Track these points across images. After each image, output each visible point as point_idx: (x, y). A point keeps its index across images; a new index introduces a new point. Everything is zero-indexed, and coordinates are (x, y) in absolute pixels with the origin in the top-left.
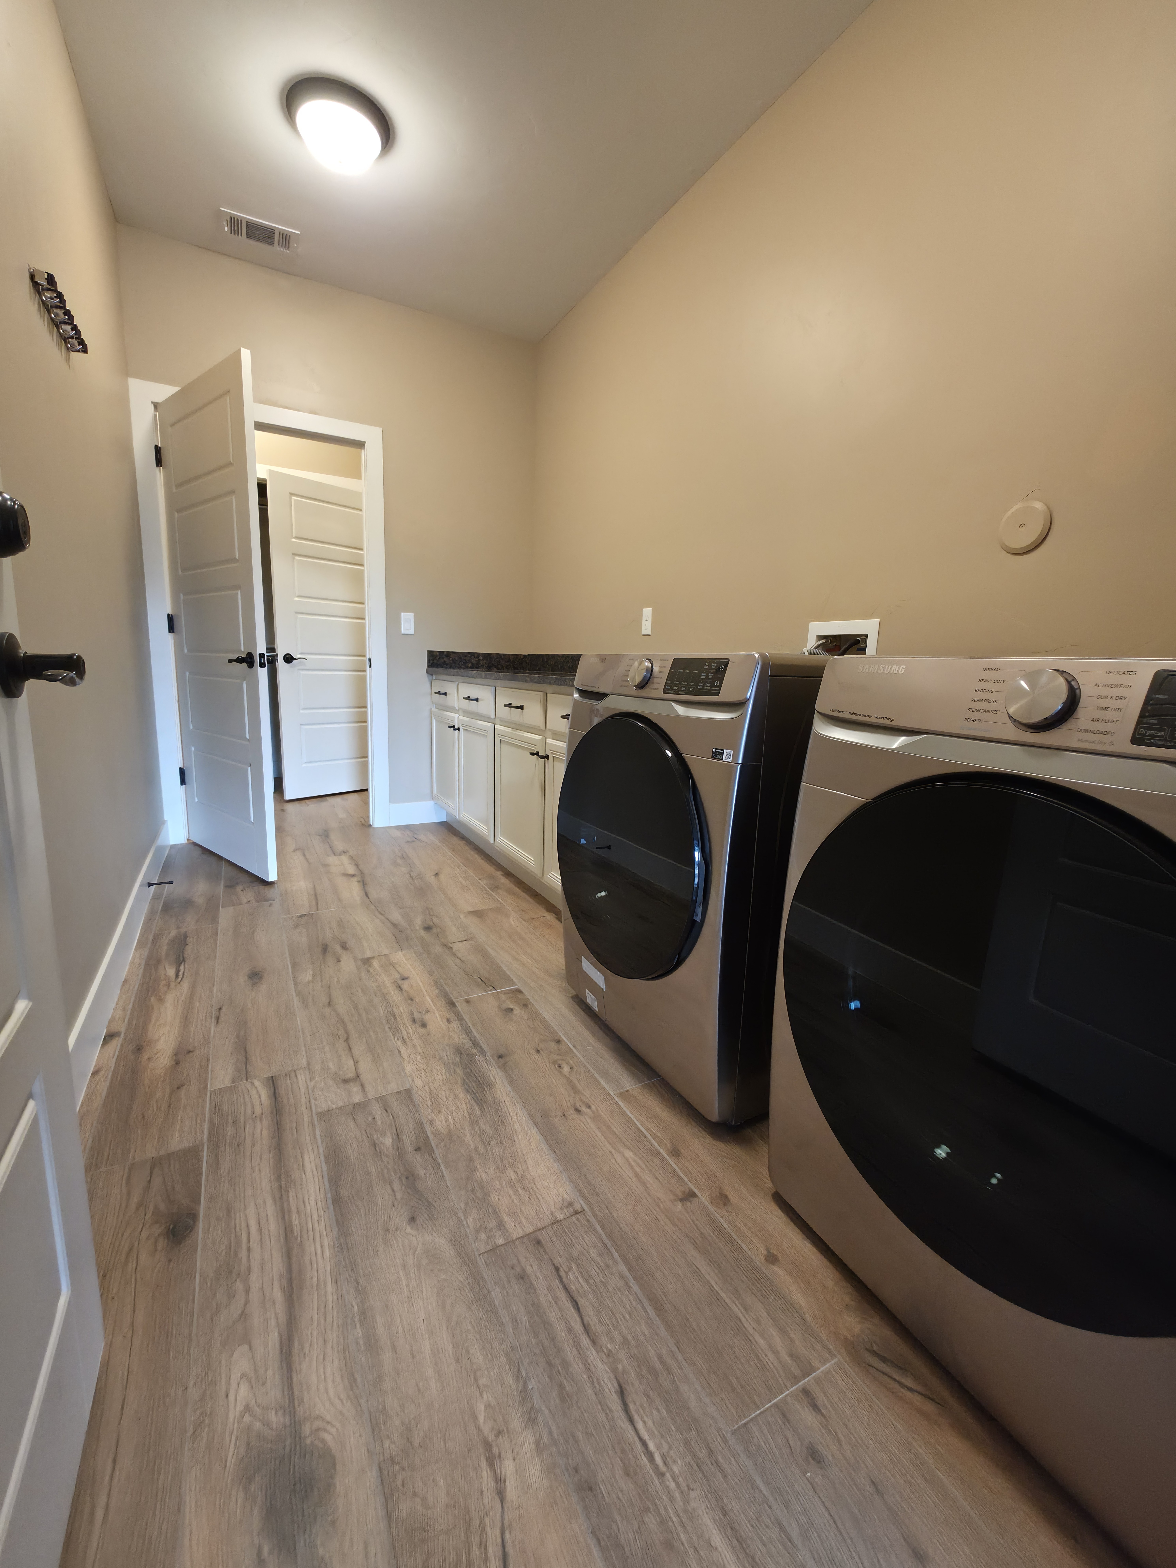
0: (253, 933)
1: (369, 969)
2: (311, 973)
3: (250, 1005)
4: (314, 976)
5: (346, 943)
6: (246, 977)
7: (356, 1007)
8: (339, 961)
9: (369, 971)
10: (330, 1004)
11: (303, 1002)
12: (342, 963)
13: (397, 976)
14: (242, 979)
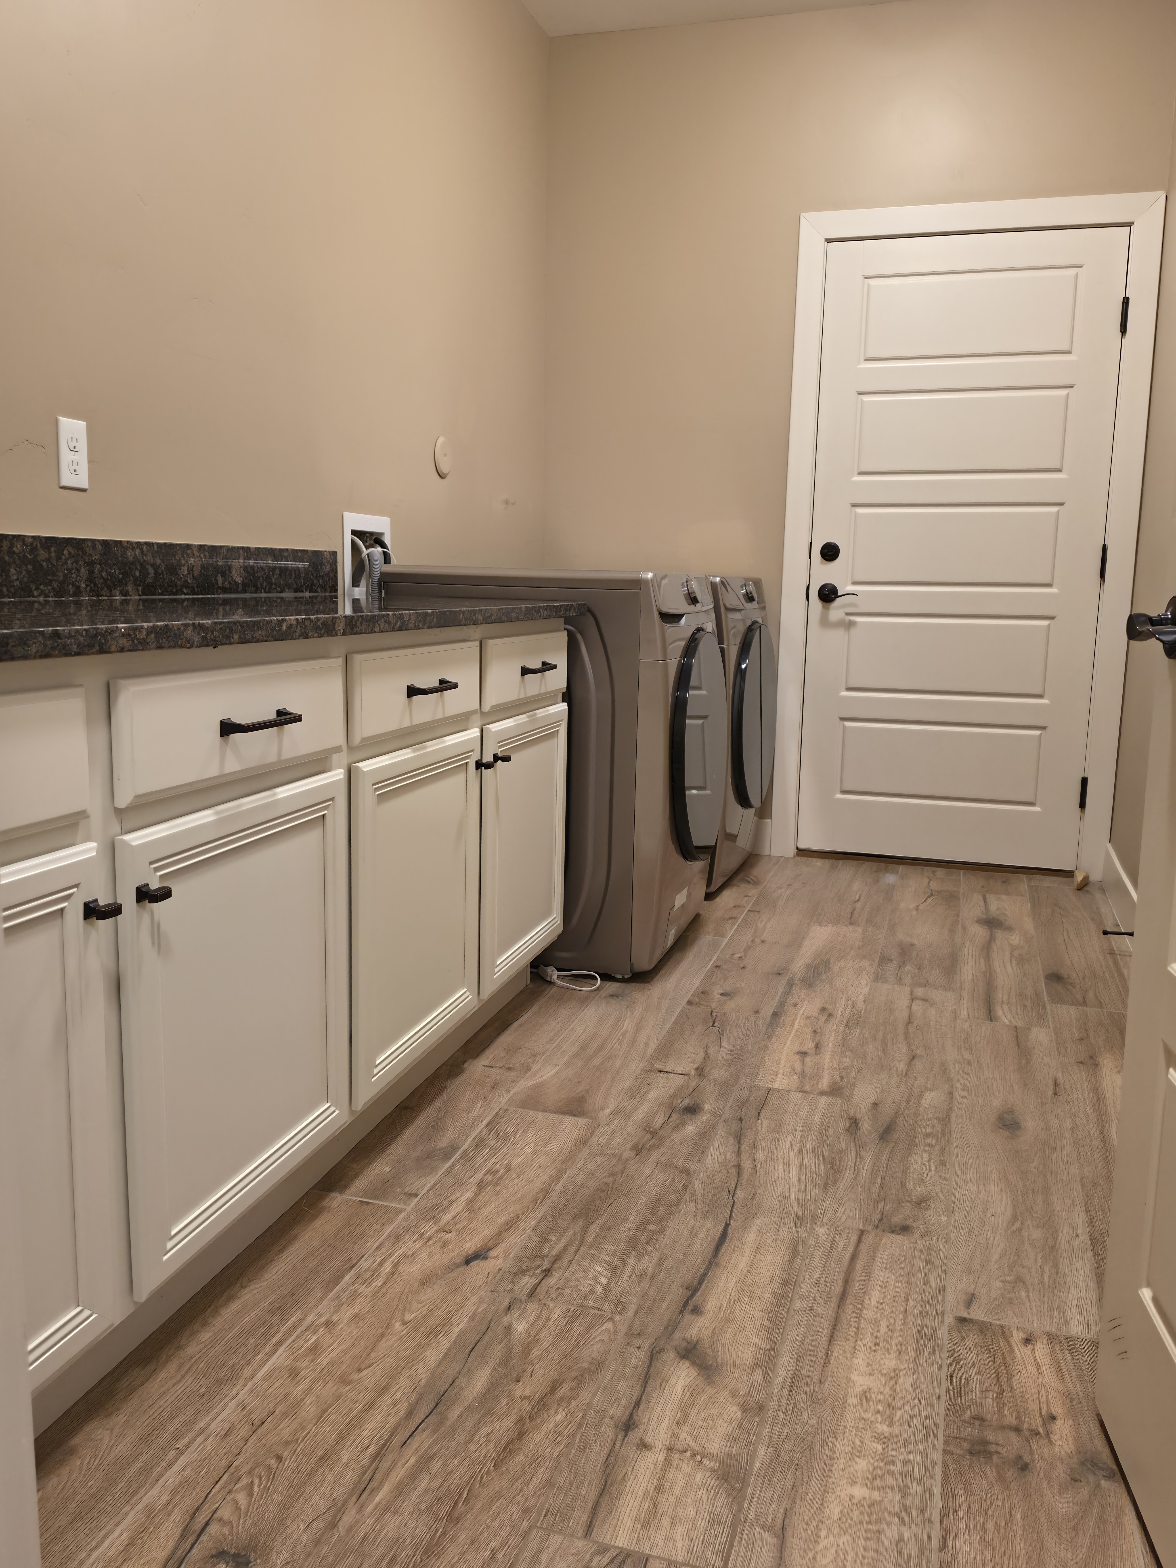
0: (1014, 1218)
1: (838, 1079)
2: (923, 1101)
3: (1016, 1087)
4: (921, 1096)
5: (847, 1130)
6: (1023, 1127)
7: (884, 1045)
8: (875, 1105)
9: (841, 1077)
10: (914, 1057)
11: (946, 1069)
12: (873, 1098)
13: (808, 1060)
14: (1031, 1125)
